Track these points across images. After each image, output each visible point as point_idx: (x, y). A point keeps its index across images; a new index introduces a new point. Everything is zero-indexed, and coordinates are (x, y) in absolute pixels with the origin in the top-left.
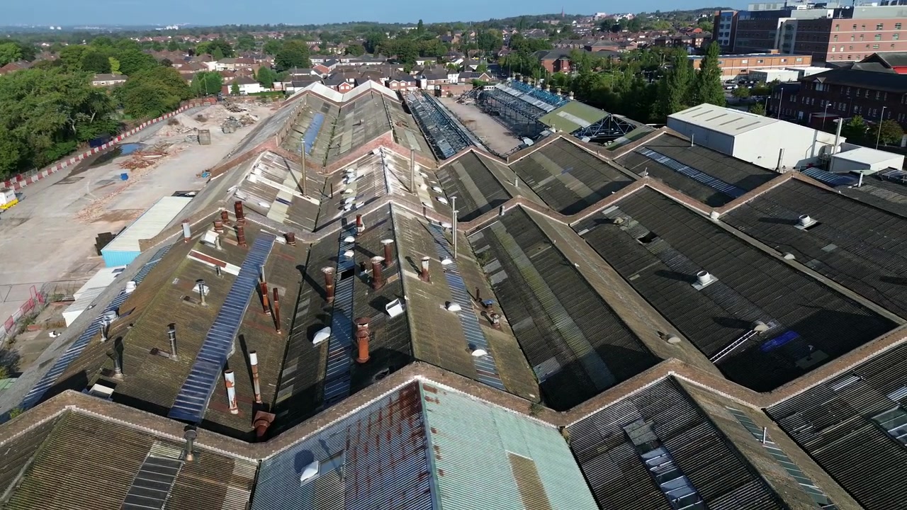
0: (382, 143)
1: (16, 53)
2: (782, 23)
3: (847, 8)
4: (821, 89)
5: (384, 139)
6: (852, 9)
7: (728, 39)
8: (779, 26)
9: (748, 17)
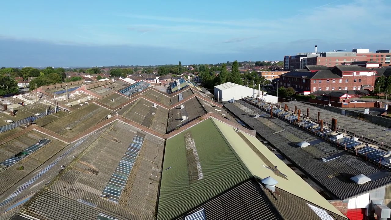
0: (81, 90)
1: (11, 71)
2: (302, 59)
3: (324, 53)
4: (305, 82)
5: (82, 88)
6: (325, 53)
7: (288, 66)
8: (301, 60)
9: (294, 58)
